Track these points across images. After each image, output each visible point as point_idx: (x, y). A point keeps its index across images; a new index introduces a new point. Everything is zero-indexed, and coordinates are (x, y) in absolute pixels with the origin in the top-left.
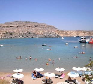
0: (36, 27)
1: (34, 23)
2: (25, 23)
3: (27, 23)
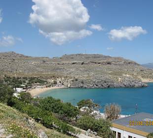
0: (108, 64)
1: (105, 57)
2: (92, 57)
3: (95, 57)
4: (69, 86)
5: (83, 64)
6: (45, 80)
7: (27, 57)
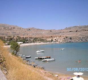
2: (84, 27)
4: (61, 42)
5: (76, 31)
6: (45, 39)
7: (41, 30)
